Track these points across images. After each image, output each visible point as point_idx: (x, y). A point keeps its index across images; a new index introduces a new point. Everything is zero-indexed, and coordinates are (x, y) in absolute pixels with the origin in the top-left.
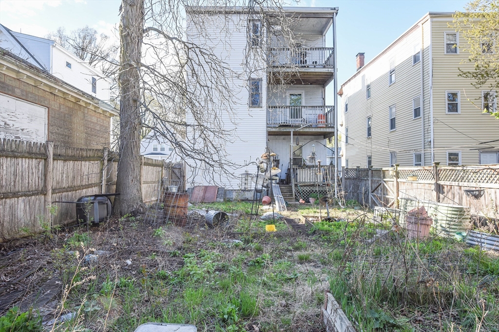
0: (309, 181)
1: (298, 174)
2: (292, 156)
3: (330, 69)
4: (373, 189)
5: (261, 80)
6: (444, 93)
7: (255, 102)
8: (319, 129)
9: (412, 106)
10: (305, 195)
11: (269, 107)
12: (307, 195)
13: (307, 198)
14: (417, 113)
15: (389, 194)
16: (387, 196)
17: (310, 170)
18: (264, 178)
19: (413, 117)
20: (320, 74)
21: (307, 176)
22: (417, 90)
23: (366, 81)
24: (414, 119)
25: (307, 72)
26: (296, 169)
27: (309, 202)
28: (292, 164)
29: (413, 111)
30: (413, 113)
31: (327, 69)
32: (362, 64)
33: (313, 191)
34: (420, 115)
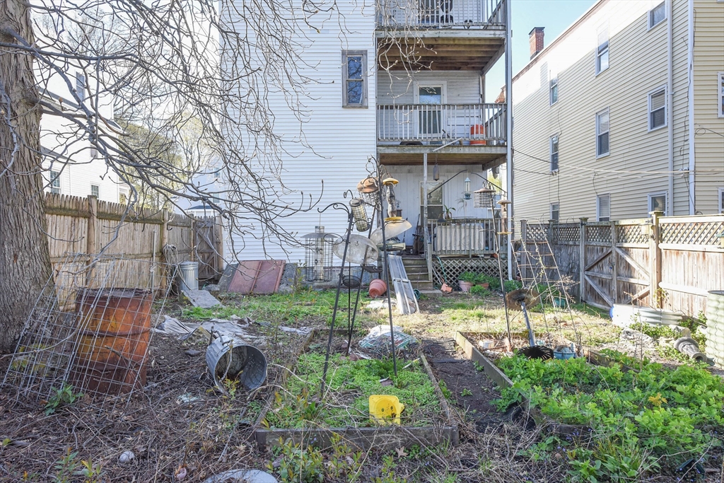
0: (458, 249)
1: (438, 235)
2: (425, 202)
3: (498, 32)
4: (590, 263)
5: (364, 53)
6: (715, 78)
7: (353, 96)
8: (477, 148)
9: (647, 107)
10: (451, 276)
11: (382, 107)
12: (454, 276)
13: (454, 281)
14: (657, 118)
15: (636, 275)
16: (632, 281)
17: (460, 228)
18: (368, 247)
19: (649, 128)
20: (477, 43)
21: (455, 240)
22: (659, 76)
23: (548, 73)
24: (649, 131)
25: (454, 39)
26: (434, 226)
27: (460, 289)
28: (425, 216)
29: (648, 116)
30: (649, 120)
31: (492, 32)
32: (539, 45)
33: (466, 268)
34: (663, 122)
